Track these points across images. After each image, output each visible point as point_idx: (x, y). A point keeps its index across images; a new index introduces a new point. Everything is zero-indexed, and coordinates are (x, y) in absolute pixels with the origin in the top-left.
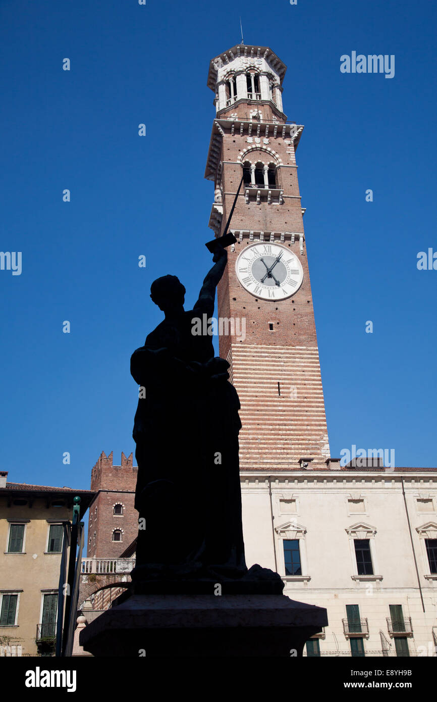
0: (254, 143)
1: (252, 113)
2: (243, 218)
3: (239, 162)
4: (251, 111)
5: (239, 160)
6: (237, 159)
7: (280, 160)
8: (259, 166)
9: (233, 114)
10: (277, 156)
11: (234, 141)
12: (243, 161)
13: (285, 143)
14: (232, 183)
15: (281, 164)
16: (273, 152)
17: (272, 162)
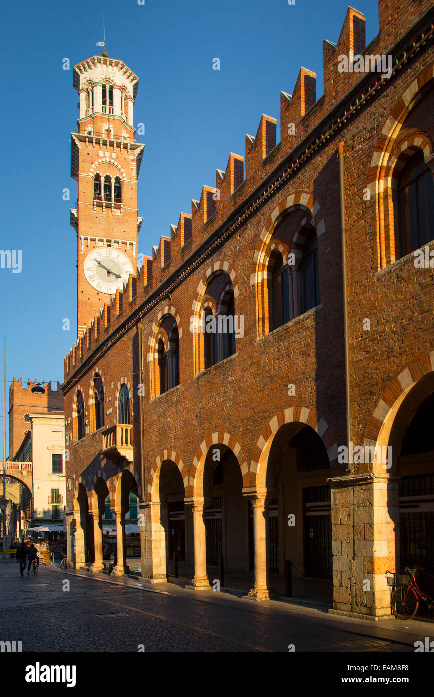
0: (105, 157)
1: (104, 126)
2: (91, 225)
3: (91, 174)
4: (104, 125)
5: (92, 172)
6: (89, 171)
7: (124, 175)
8: (108, 178)
9: (89, 126)
10: (122, 170)
11: (88, 154)
12: (95, 173)
13: (129, 159)
14: (84, 194)
15: (125, 179)
16: (119, 167)
17: (118, 175)
